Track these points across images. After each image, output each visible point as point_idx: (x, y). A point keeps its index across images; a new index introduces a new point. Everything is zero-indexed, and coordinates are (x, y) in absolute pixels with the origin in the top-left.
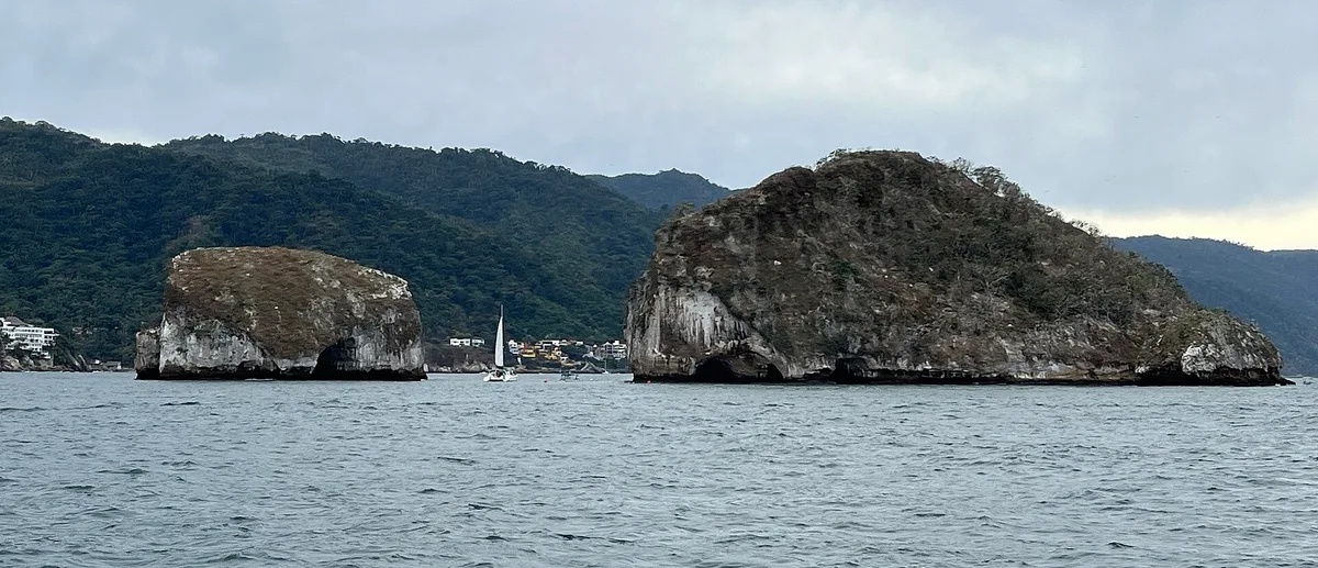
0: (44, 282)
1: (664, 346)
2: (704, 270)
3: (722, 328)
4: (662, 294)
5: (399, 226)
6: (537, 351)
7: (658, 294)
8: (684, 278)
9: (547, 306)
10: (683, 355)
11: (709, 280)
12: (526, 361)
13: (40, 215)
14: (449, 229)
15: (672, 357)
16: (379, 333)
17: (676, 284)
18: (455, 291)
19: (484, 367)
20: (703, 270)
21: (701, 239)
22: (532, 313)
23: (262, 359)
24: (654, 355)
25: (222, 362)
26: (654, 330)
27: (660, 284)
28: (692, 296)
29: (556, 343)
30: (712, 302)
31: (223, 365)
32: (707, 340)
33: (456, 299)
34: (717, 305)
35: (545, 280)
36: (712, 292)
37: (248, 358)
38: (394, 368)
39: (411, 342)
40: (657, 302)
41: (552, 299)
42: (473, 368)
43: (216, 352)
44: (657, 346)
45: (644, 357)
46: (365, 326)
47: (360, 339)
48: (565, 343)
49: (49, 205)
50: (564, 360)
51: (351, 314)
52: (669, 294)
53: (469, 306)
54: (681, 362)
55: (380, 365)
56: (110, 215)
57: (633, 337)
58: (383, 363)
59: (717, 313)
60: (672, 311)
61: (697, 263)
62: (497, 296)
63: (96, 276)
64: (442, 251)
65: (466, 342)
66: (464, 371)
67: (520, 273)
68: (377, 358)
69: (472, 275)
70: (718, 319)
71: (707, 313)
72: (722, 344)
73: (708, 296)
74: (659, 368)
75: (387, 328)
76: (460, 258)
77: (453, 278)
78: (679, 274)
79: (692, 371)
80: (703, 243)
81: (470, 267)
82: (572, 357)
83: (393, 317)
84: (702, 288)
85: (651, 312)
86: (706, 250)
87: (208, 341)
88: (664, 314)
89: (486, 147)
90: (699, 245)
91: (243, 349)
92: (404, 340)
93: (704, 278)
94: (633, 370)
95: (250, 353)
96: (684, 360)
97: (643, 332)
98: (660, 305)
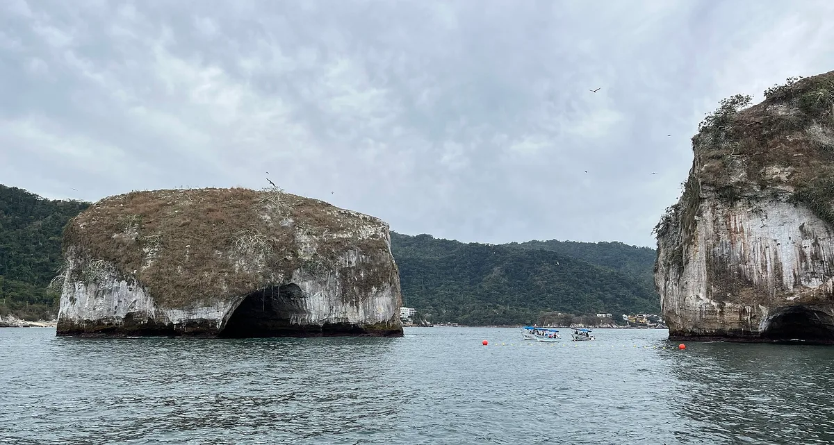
0: (437, 293)
1: (714, 290)
2: (778, 170)
3: (815, 257)
4: (708, 215)
5: (577, 268)
6: (636, 319)
7: (700, 215)
8: (745, 184)
9: (639, 300)
10: (748, 301)
11: (788, 183)
12: (630, 323)
13: (440, 269)
14: (597, 270)
15: (728, 304)
16: (333, 279)
17: (729, 196)
18: (599, 294)
19: (609, 326)
20: (775, 171)
21: (766, 132)
22: (633, 303)
23: (153, 309)
24: (699, 303)
25: (105, 313)
26: (697, 269)
27: (702, 200)
28: (758, 212)
29: (645, 315)
30: (795, 216)
31: (107, 318)
32: (788, 279)
33: (600, 297)
34: (806, 220)
35: (639, 289)
36: (796, 200)
37: (137, 308)
38: (352, 321)
39: (374, 289)
40: (700, 225)
41: (643, 297)
42: (604, 326)
43: (100, 301)
44: (703, 289)
45: (683, 307)
46: (312, 271)
47: (307, 286)
48: (648, 316)
49: (444, 265)
50: (648, 323)
51: (295, 255)
52: (719, 213)
53: (605, 301)
54: (743, 312)
55: (334, 318)
56: (465, 268)
57: (667, 279)
58: (337, 315)
59: (805, 233)
60: (724, 237)
61: (762, 162)
62: (617, 296)
63: (456, 290)
64: (594, 278)
65: (604, 315)
66: (600, 328)
67: (628, 287)
68: (331, 309)
69: (607, 287)
70: (808, 243)
71: (786, 235)
72: (815, 284)
73: (786, 210)
74: (706, 320)
75: (344, 272)
76: (602, 281)
77: (599, 289)
78: (734, 179)
79: (763, 326)
80: (771, 136)
81: (606, 284)
82: (652, 322)
83: (354, 261)
84: (775, 197)
85: (691, 241)
86: (775, 145)
87: (93, 287)
88: (711, 242)
89: (616, 241)
90: (763, 141)
91: (131, 297)
92: (366, 286)
93: (779, 181)
94: (668, 323)
95: (139, 302)
96: (749, 309)
97: (681, 271)
98: (705, 228)
